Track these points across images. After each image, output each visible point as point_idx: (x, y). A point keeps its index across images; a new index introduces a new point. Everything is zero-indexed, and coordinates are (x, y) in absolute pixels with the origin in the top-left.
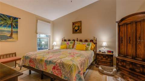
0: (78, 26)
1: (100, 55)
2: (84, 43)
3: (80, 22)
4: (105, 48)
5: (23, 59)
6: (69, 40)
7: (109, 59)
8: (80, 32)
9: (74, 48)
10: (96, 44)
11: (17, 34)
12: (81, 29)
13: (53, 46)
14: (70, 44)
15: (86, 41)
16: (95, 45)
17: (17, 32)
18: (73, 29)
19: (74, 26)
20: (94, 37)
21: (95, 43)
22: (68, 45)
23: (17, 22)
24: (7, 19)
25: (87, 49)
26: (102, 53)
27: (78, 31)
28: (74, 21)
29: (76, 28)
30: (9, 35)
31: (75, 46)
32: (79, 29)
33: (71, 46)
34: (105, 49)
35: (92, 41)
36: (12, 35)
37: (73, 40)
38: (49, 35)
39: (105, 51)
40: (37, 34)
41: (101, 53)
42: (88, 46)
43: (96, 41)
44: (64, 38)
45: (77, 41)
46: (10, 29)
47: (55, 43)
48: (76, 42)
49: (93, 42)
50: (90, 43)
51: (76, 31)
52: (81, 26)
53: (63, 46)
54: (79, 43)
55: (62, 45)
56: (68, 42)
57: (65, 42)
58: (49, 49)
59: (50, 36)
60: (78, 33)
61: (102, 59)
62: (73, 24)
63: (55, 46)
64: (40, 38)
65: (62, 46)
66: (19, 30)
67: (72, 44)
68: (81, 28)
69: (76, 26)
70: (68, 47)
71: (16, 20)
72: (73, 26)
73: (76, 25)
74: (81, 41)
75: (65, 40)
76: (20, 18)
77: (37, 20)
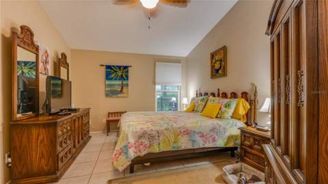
3: (224, 48)
6: (206, 94)
8: (225, 73)
10: (253, 103)
11: (128, 88)
12: (225, 66)
14: (200, 103)
15: (233, 95)
16: (249, 107)
17: (127, 85)
19: (214, 61)
22: (196, 105)
23: (127, 72)
24: (118, 70)
25: (221, 116)
27: (220, 71)
28: (213, 50)
29: (217, 66)
30: (119, 90)
32: (222, 68)
33: (201, 108)
35: (245, 95)
36: (122, 88)
38: (179, 85)
40: (156, 84)
42: (226, 107)
43: (255, 95)
45: (219, 95)
46: (120, 82)
52: (225, 58)
54: (214, 101)
59: (181, 86)
60: (221, 76)
62: (213, 56)
63: (185, 106)
66: (130, 82)
67: (204, 103)
68: (226, 63)
69: (216, 61)
70: (195, 109)
71: (126, 70)
72: (212, 62)
74: (224, 95)
76: (131, 66)
77: (155, 64)
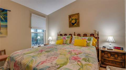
0: (76, 19)
1: (106, 52)
2: (83, 38)
3: (78, 14)
4: (110, 43)
5: (8, 61)
6: (66, 35)
7: (119, 58)
8: (78, 25)
9: (72, 43)
10: (98, 38)
11: (7, 29)
12: (79, 23)
13: (49, 41)
14: (67, 39)
15: (85, 35)
16: (96, 40)
17: (6, 26)
18: (70, 22)
19: (71, 19)
20: (95, 31)
21: (96, 38)
22: (64, 40)
25: (88, 45)
26: (108, 49)
27: (75, 24)
28: (70, 14)
29: (73, 21)
31: (73, 41)
32: (77, 23)
33: (68, 42)
34: (110, 45)
35: (92, 35)
37: (70, 35)
39: (110, 47)
40: (31, 28)
41: (106, 49)
42: (89, 41)
43: (98, 35)
44: (60, 32)
45: (75, 35)
47: (50, 38)
48: (73, 36)
49: (94, 37)
50: (91, 37)
51: (73, 24)
52: (78, 19)
53: (60, 41)
54: (78, 38)
55: (57, 39)
56: (64, 37)
57: (62, 37)
58: (44, 44)
59: (45, 30)
60: (76, 26)
61: (108, 57)
62: (70, 17)
63: (50, 41)
64: (37, 33)
65: (58, 41)
66: (9, 23)
67: (69, 39)
68: (79, 21)
69: (72, 20)
70: (65, 42)
71: (5, 12)
72: (69, 20)
73: (73, 18)
74: (79, 35)
75: (60, 35)
76: (10, 11)
77: (31, 14)
